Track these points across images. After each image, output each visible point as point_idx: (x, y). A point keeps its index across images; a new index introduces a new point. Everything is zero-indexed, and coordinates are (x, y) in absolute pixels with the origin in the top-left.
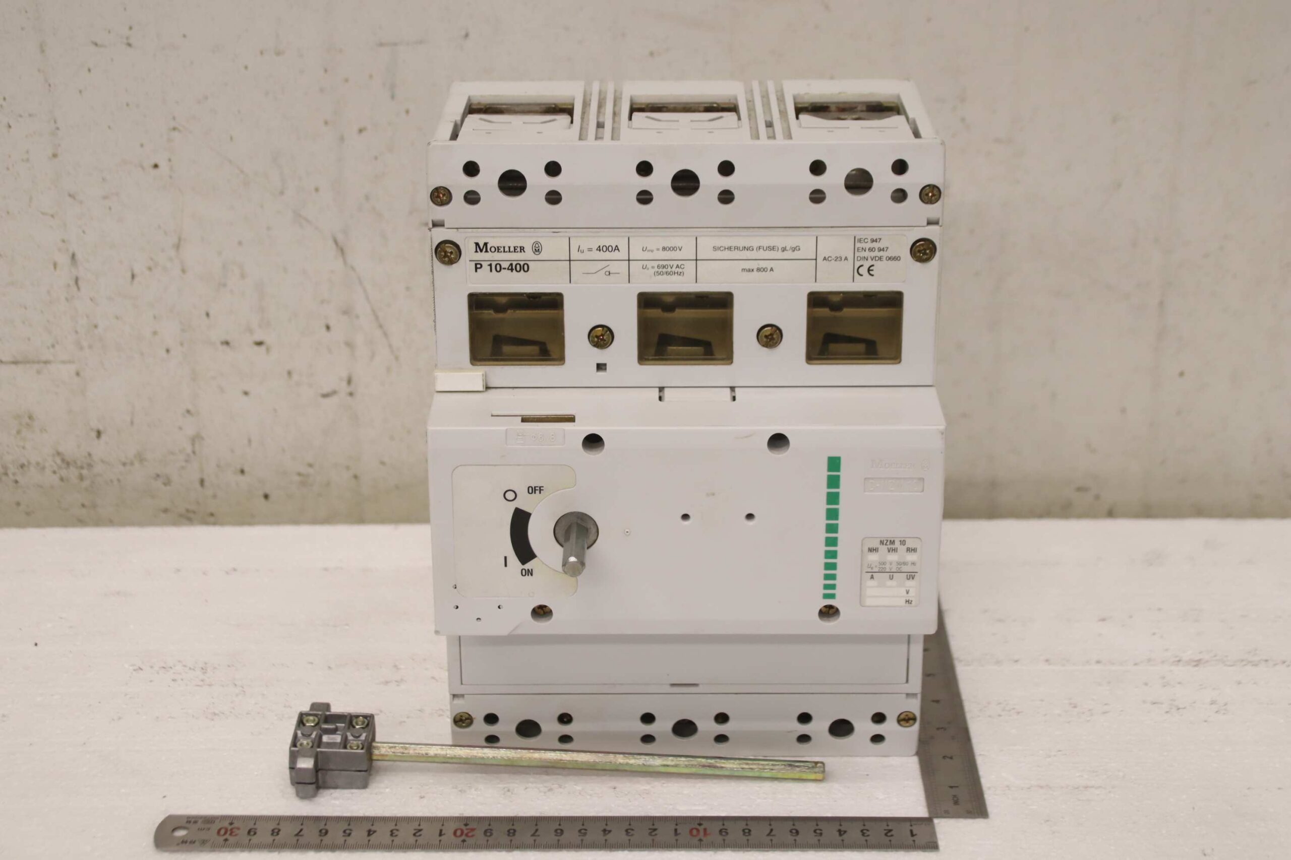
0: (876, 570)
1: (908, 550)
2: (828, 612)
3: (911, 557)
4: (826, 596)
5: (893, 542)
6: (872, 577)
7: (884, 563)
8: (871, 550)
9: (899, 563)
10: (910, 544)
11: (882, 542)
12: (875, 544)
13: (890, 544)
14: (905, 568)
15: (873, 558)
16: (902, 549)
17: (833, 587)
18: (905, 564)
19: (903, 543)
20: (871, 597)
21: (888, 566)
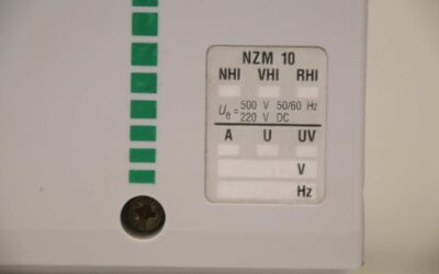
0: (236, 118)
1: (302, 75)
3: (307, 91)
4: (136, 177)
5: (268, 58)
6: (229, 136)
7: (252, 104)
8: (225, 74)
9: (281, 105)
10: (304, 61)
11: (246, 57)
12: (233, 60)
13: (263, 60)
14: (294, 116)
15: (230, 91)
16: (287, 72)
17: (149, 156)
18: (295, 105)
19: (289, 58)
20: (230, 179)
21: (259, 111)
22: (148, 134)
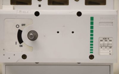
0: (102, 46)
1: (110, 41)
2: (92, 57)
3: (110, 42)
4: (91, 52)
5: (106, 39)
6: (101, 48)
7: (104, 44)
8: (101, 41)
9: (107, 44)
10: (110, 39)
11: (103, 39)
12: (102, 39)
13: (105, 39)
14: (109, 45)
15: (101, 42)
16: (108, 40)
17: (92, 50)
18: (109, 44)
19: (108, 39)
20: (101, 53)
21: (105, 45)
22: (92, 47)
